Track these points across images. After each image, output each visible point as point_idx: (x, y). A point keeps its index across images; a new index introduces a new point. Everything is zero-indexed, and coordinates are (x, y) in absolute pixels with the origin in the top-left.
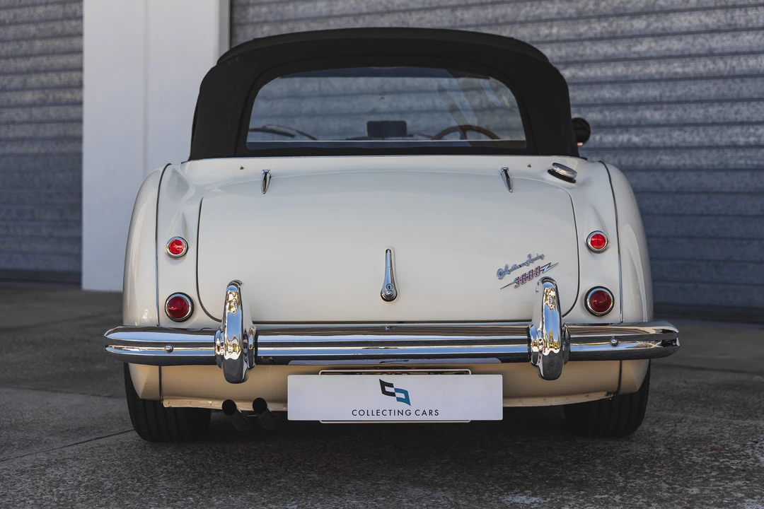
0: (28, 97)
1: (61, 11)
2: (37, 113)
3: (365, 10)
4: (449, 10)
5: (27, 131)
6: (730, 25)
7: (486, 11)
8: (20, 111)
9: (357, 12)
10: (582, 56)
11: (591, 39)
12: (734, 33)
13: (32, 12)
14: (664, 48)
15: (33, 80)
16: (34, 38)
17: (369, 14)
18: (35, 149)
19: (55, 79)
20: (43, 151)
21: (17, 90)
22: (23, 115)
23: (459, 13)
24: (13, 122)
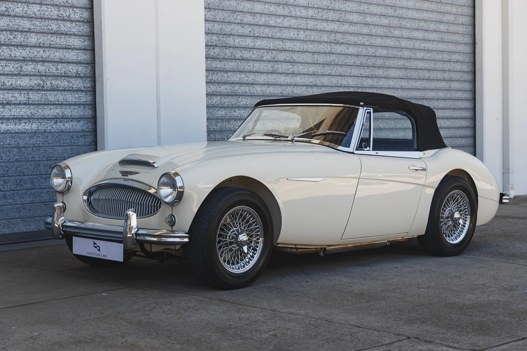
0: (25, 82)
1: (56, 13)
2: (35, 97)
3: (272, 48)
4: (312, 54)
5: (24, 111)
6: (406, 76)
7: (327, 57)
8: (16, 94)
9: (268, 48)
10: (362, 84)
11: (365, 77)
12: (408, 80)
13: (26, 9)
14: (388, 84)
15: (29, 68)
16: (29, 31)
17: (274, 50)
18: (34, 126)
19: (53, 69)
20: (42, 128)
21: (12, 75)
22: (21, 97)
23: (316, 56)
24: (9, 104)
